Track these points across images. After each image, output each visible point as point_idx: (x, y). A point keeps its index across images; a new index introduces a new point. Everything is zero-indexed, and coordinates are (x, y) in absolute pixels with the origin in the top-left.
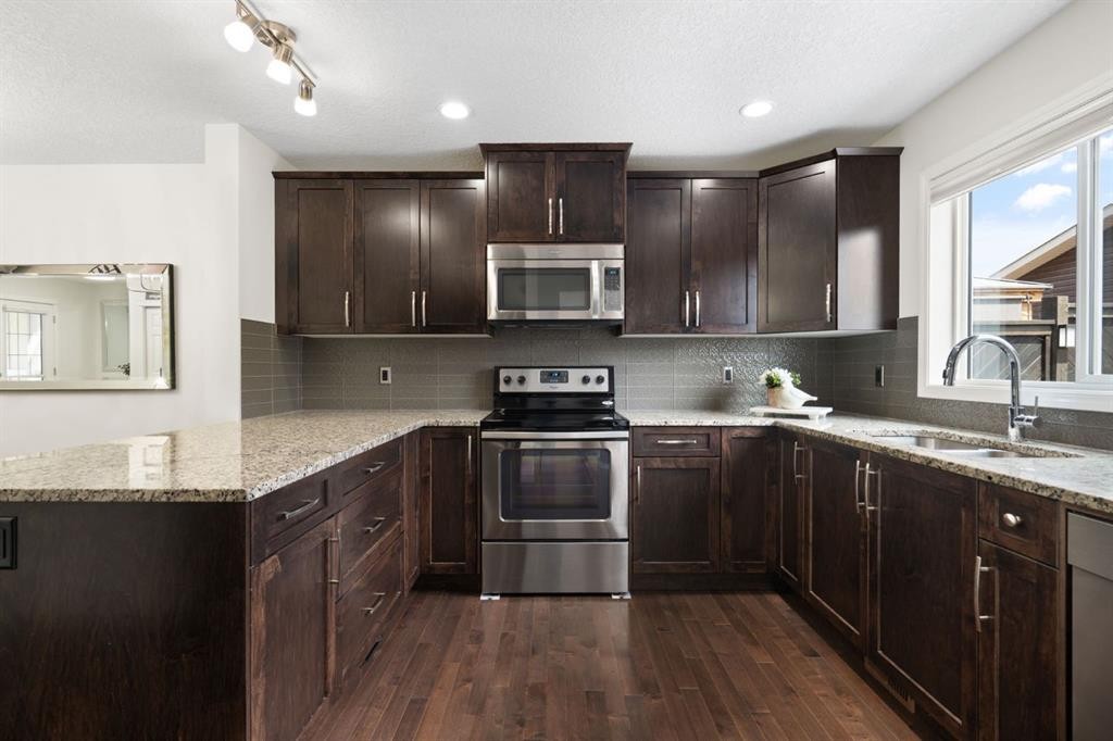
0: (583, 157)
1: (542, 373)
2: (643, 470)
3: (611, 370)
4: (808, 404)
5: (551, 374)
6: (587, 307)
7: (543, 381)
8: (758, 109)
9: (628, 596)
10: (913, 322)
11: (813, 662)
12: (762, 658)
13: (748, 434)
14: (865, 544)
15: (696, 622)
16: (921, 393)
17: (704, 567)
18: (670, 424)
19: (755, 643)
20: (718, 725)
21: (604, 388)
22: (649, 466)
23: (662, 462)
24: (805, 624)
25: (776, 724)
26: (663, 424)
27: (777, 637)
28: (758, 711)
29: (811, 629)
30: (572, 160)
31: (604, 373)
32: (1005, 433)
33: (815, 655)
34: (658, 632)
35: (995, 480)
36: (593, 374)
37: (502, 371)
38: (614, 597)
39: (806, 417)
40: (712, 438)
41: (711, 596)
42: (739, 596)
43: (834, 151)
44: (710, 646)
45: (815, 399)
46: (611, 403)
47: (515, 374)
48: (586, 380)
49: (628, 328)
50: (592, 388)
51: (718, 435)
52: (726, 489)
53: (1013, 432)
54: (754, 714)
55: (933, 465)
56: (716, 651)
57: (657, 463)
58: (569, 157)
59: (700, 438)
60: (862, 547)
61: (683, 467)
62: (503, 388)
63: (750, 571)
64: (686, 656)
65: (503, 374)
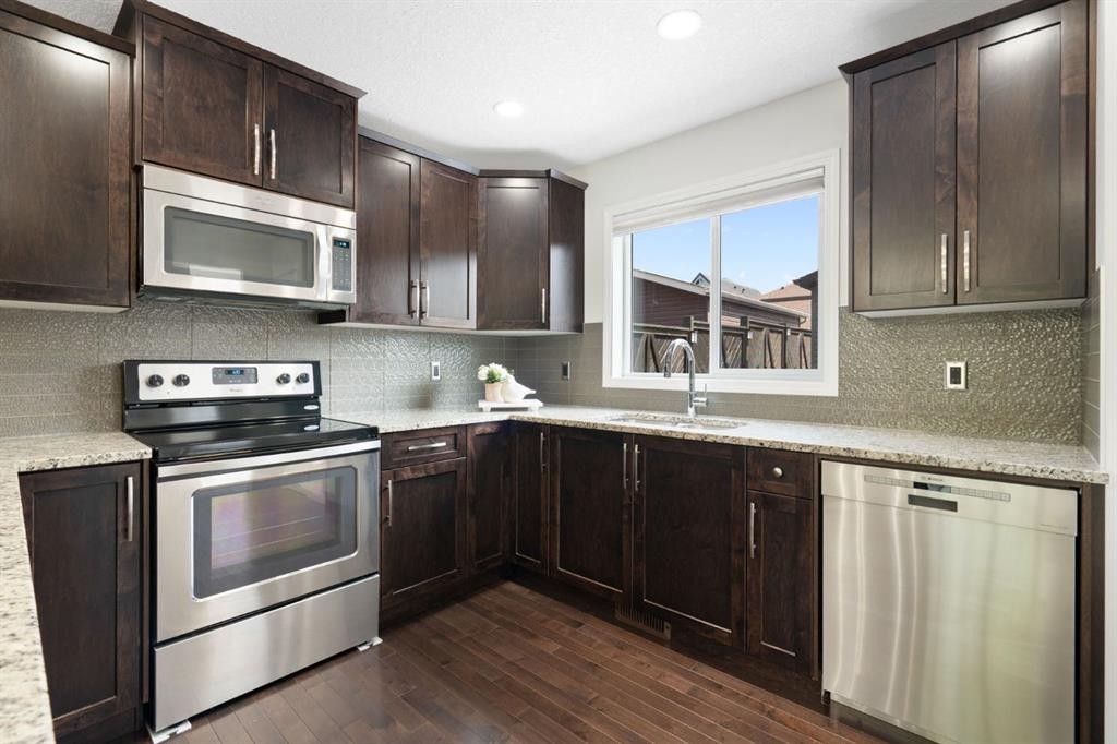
0: (302, 87)
1: (215, 371)
2: (393, 483)
3: (316, 365)
4: (528, 397)
5: (230, 372)
6: (310, 283)
7: (216, 381)
8: (510, 110)
9: (378, 641)
10: (598, 327)
11: (583, 631)
12: (552, 647)
13: (488, 430)
14: (630, 514)
15: (469, 638)
16: (605, 384)
17: (453, 577)
18: (421, 427)
19: (533, 636)
20: (578, 733)
21: (308, 388)
22: (399, 479)
23: (413, 470)
24: (551, 600)
25: (612, 702)
26: (415, 428)
27: (543, 621)
28: (590, 699)
29: (556, 602)
30: (287, 83)
31: (308, 369)
32: (687, 412)
33: (581, 624)
34: (444, 667)
35: (766, 445)
36: (294, 371)
37: (141, 368)
38: (361, 649)
39: (524, 409)
40: (459, 436)
41: (458, 605)
42: (483, 596)
43: (548, 172)
44: (501, 657)
45: (534, 392)
46: (316, 407)
47: (169, 372)
48: (284, 379)
49: (353, 314)
50: (290, 389)
51: (464, 434)
52: (470, 489)
53: (691, 410)
54: (590, 703)
55: (708, 440)
56: (511, 659)
57: (407, 474)
58: (283, 78)
59: (448, 438)
60: (626, 517)
61: (433, 473)
62: (146, 394)
63: (489, 567)
64: (492, 680)
65: (145, 372)
